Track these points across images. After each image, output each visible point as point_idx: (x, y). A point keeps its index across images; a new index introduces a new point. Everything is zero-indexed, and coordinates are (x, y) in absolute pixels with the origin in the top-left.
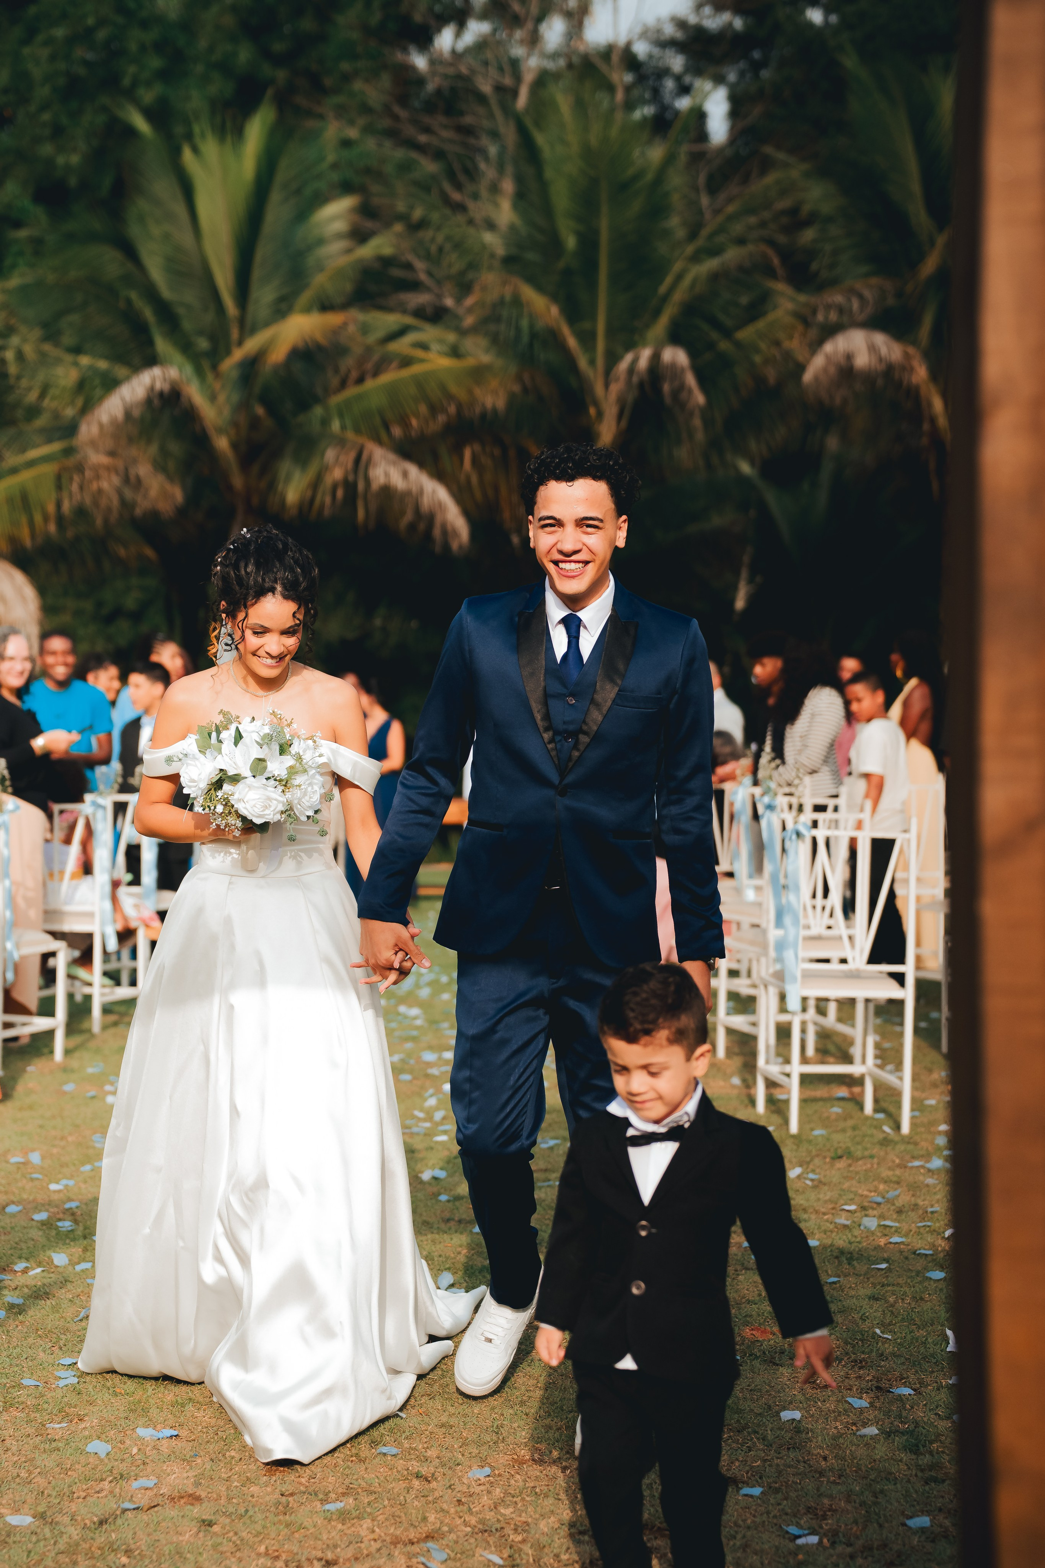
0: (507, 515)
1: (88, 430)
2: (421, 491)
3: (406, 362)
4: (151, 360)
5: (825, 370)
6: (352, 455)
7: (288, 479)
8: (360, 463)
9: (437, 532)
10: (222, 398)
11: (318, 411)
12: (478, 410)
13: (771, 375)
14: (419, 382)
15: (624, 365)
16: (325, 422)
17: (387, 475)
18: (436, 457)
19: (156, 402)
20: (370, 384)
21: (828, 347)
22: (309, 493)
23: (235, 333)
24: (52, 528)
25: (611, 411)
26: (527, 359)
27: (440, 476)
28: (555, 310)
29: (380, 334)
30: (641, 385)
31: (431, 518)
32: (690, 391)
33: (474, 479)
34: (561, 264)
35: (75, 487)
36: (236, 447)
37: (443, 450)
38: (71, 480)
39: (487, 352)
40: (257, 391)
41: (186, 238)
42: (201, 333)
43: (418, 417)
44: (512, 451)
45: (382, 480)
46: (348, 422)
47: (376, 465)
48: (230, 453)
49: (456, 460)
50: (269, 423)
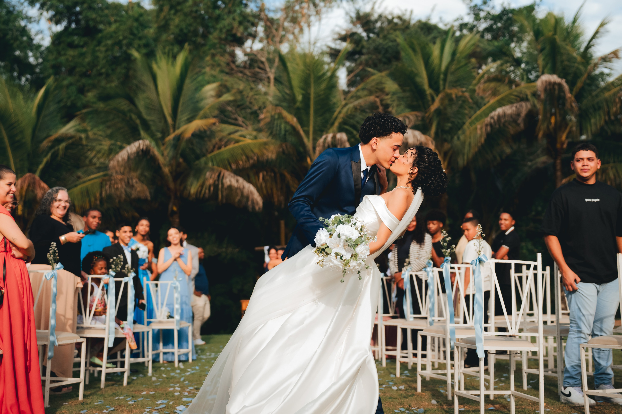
0: (276, 199)
1: (113, 163)
2: (244, 187)
3: (237, 141)
4: (139, 138)
6: (217, 174)
7: (191, 185)
8: (220, 177)
9: (250, 203)
10: (166, 153)
11: (203, 159)
12: (265, 158)
14: (242, 148)
15: (321, 140)
16: (206, 163)
17: (231, 181)
18: (249, 175)
19: (141, 153)
20: (223, 149)
22: (200, 189)
23: (171, 130)
24: (98, 202)
26: (284, 139)
27: (250, 182)
28: (295, 120)
29: (227, 132)
31: (248, 198)
33: (264, 185)
34: (296, 106)
35: (107, 187)
36: (171, 173)
37: (251, 174)
38: (106, 185)
39: (268, 138)
40: (180, 152)
41: (153, 96)
42: (158, 131)
43: (242, 161)
44: (278, 175)
45: (228, 183)
46: (215, 163)
47: (226, 178)
48: (169, 174)
49: (257, 178)
50: (184, 164)
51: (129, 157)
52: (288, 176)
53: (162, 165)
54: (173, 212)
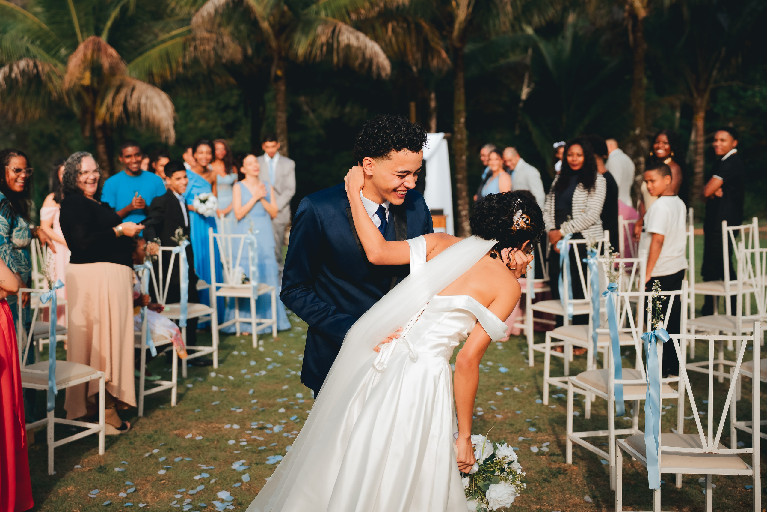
0: (410, 58)
1: (196, 20)
2: (366, 47)
6: (331, 29)
7: (299, 42)
8: (335, 34)
9: (374, 68)
11: (314, 7)
12: (395, 5)
16: (318, 13)
17: (348, 39)
18: (374, 29)
19: (231, 5)
22: (309, 49)
24: (181, 70)
27: (376, 39)
31: (371, 61)
33: (394, 40)
35: (192, 49)
36: (272, 27)
37: (377, 26)
38: (190, 46)
43: (364, 9)
44: (413, 26)
45: (346, 42)
46: (329, 12)
47: (343, 34)
48: (270, 31)
49: (384, 30)
50: (289, 14)
51: (216, 11)
52: (426, 26)
53: (259, 19)
54: (277, 78)
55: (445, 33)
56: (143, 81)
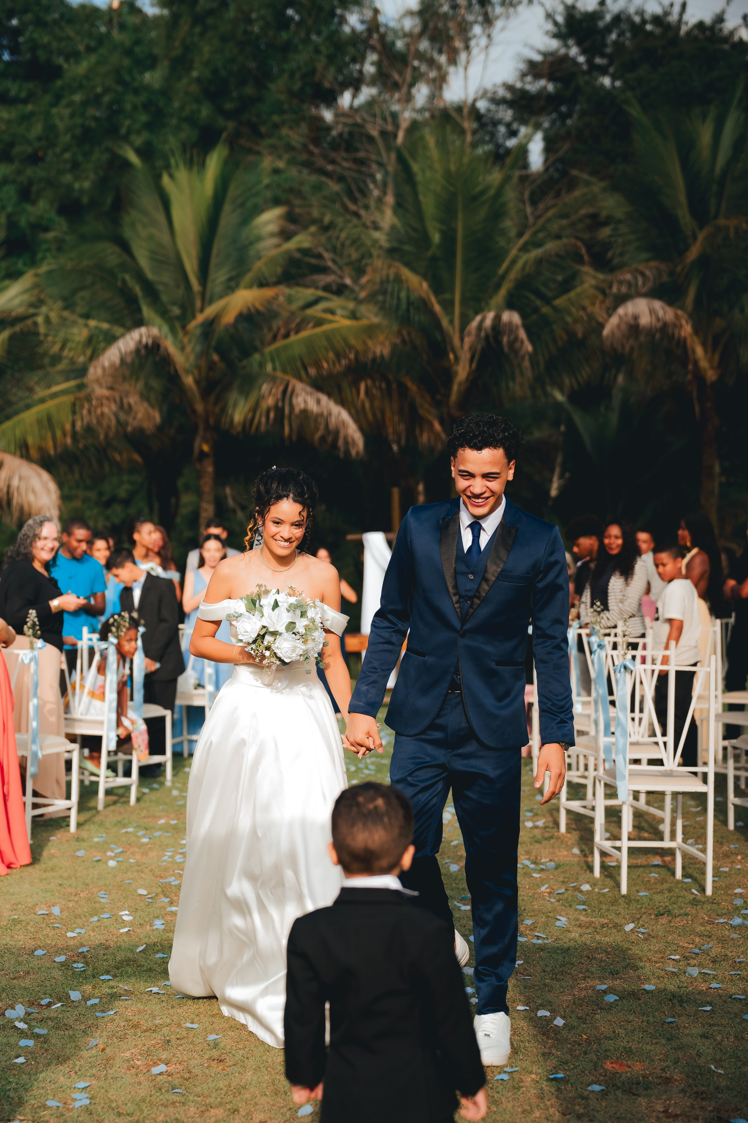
0: (390, 430)
1: (95, 372)
2: (330, 414)
3: (319, 322)
4: (139, 323)
5: (618, 326)
6: (281, 388)
7: (235, 405)
8: (287, 394)
9: (341, 443)
10: (188, 349)
11: (257, 357)
12: (370, 356)
13: (579, 331)
14: (328, 337)
15: (475, 324)
16: (262, 365)
17: (305, 402)
18: (340, 390)
19: (143, 352)
20: (293, 338)
21: (621, 311)
22: (250, 415)
23: (198, 303)
24: (69, 441)
25: (465, 356)
26: (405, 320)
27: (342, 402)
28: (425, 285)
29: (300, 303)
30: (487, 337)
31: (337, 433)
32: (522, 342)
33: (367, 405)
34: (430, 253)
35: (85, 412)
36: (197, 382)
37: (345, 385)
38: (82, 407)
39: (376, 315)
40: (213, 343)
41: (165, 238)
42: (174, 303)
43: (328, 362)
44: (394, 386)
45: (302, 406)
46: (277, 365)
47: (297, 396)
48: (195, 388)
49: (354, 391)
50: (221, 365)
51: (122, 360)
52: (413, 387)
53: (181, 371)
54: (203, 455)
55: (438, 397)
56: (14, 454)
